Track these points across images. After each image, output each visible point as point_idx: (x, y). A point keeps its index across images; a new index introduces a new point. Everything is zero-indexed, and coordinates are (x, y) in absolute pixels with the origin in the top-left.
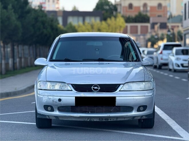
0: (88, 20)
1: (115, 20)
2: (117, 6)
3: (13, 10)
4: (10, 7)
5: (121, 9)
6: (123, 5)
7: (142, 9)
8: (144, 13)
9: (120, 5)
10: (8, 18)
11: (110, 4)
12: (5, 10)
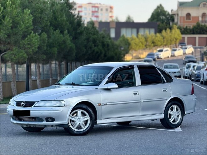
0: (142, 32)
1: (171, 32)
2: (174, 16)
3: (68, 35)
4: (66, 32)
5: (178, 19)
6: (180, 15)
7: (200, 19)
8: (203, 24)
9: (178, 15)
10: (64, 42)
11: (167, 13)
12: (61, 35)
